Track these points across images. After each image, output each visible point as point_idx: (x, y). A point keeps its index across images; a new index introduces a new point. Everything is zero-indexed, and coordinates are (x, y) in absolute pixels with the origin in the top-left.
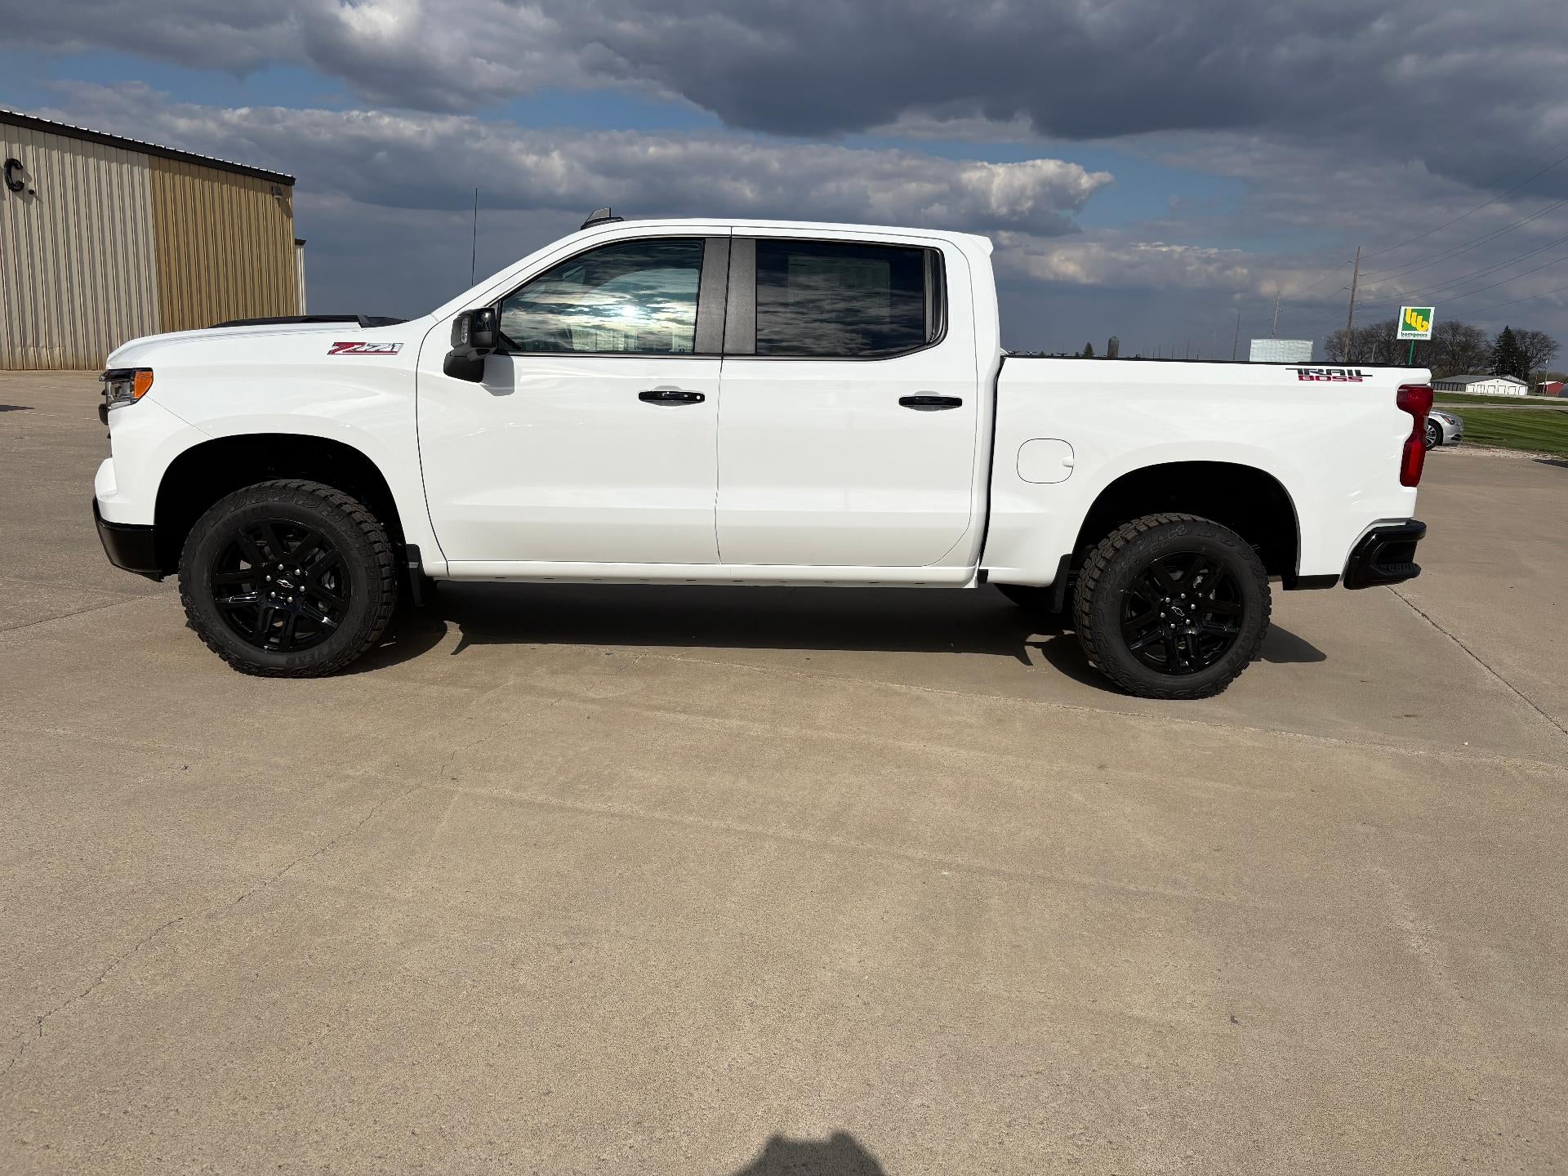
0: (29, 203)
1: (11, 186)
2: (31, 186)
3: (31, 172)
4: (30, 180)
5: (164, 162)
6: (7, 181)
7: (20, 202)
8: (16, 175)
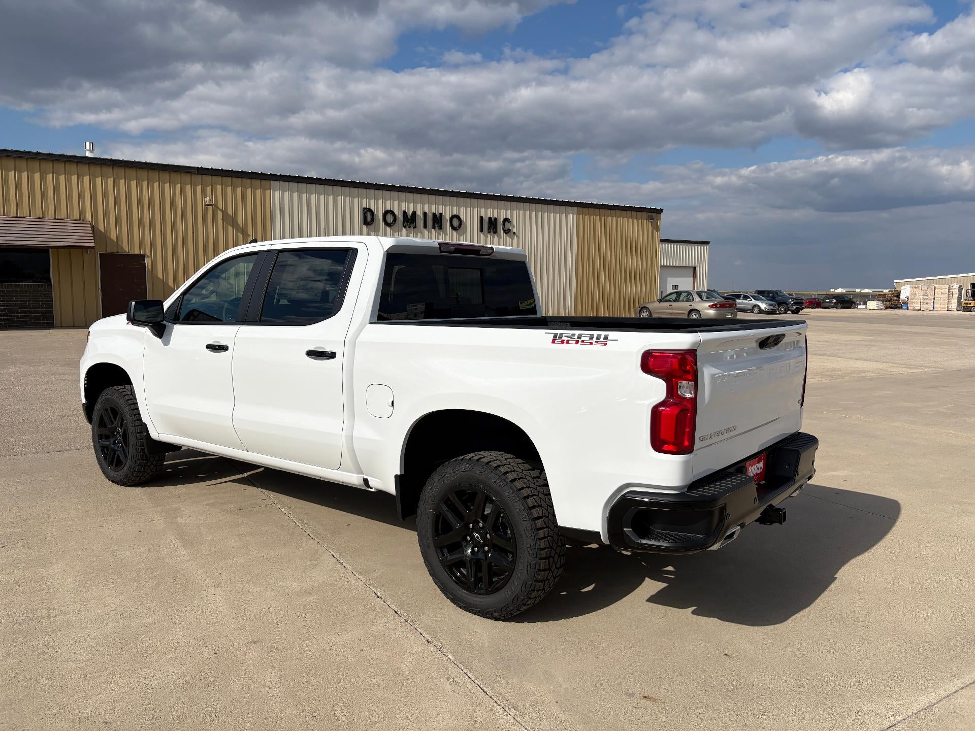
0: (513, 239)
1: (505, 231)
2: (515, 230)
3: (515, 223)
4: (514, 227)
5: (586, 210)
6: (503, 229)
7: (508, 239)
8: (507, 225)
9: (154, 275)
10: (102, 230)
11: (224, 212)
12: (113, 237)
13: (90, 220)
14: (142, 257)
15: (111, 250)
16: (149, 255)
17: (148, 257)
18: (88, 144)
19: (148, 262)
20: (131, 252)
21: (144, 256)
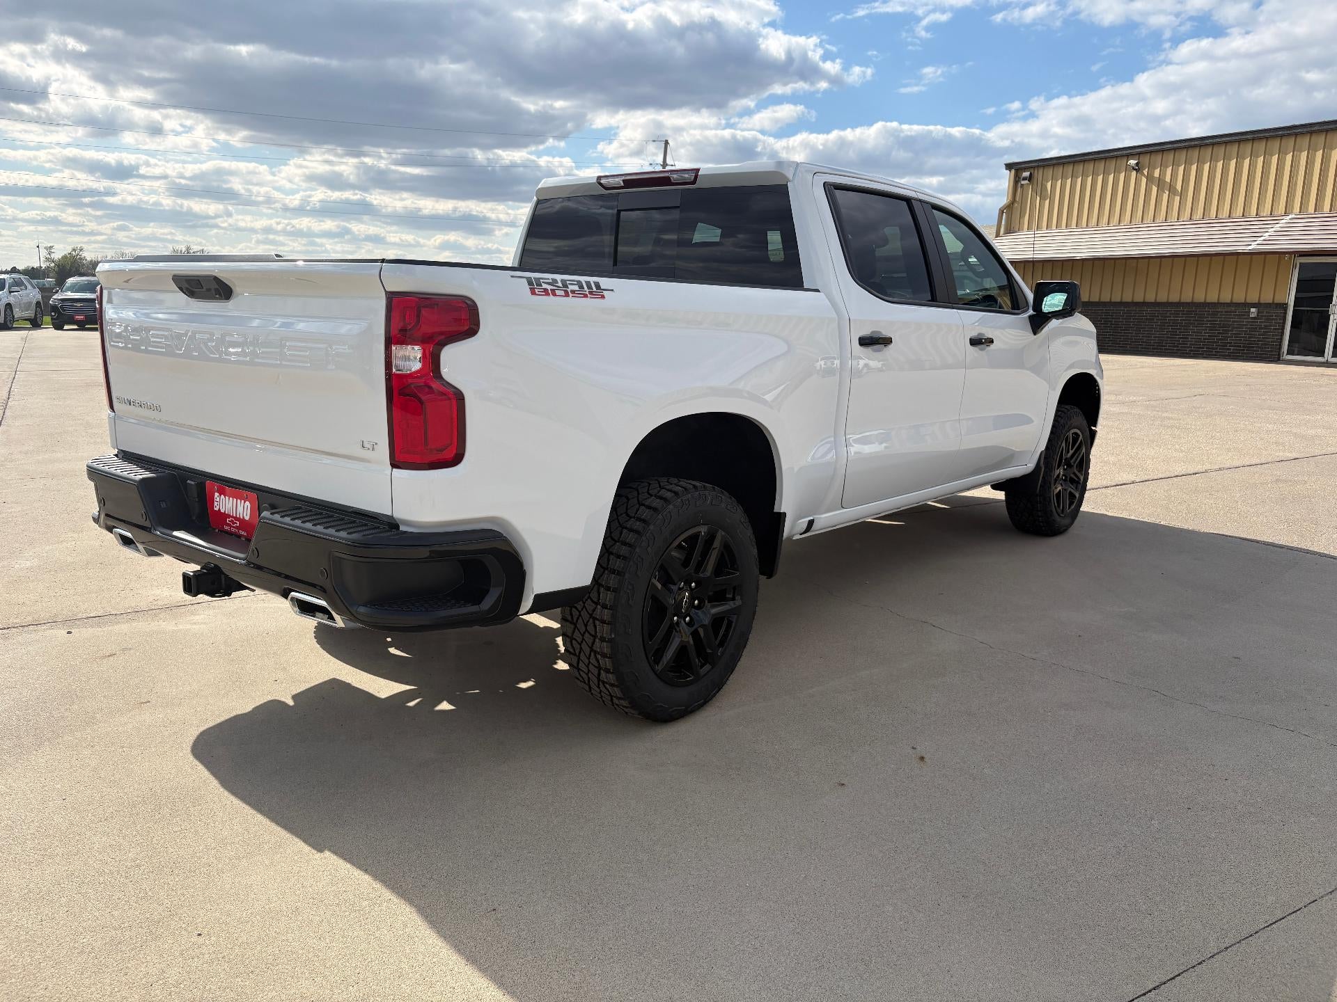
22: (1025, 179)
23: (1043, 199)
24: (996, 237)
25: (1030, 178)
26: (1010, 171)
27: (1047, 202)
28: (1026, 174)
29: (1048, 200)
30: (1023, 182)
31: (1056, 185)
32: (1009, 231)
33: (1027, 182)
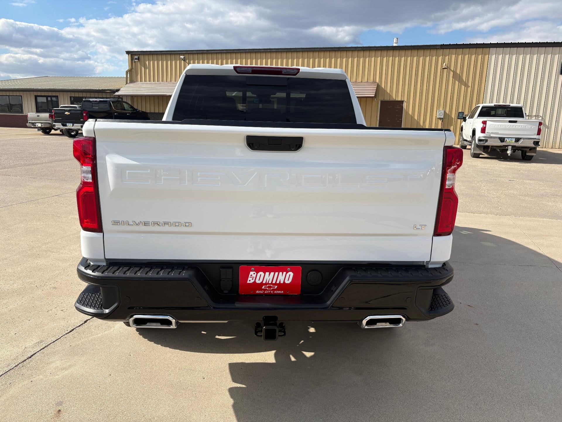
9: (407, 113)
10: (384, 87)
11: (455, 72)
12: (388, 91)
13: (378, 82)
14: (402, 102)
15: (387, 99)
16: (406, 101)
17: (405, 102)
18: (395, 39)
19: (405, 105)
20: (397, 100)
21: (403, 101)
22: (136, 59)
23: (145, 68)
24: (126, 84)
25: (138, 59)
26: (128, 55)
27: (148, 70)
28: (136, 57)
29: (148, 69)
30: (135, 60)
31: (151, 63)
32: (132, 81)
33: (137, 60)
